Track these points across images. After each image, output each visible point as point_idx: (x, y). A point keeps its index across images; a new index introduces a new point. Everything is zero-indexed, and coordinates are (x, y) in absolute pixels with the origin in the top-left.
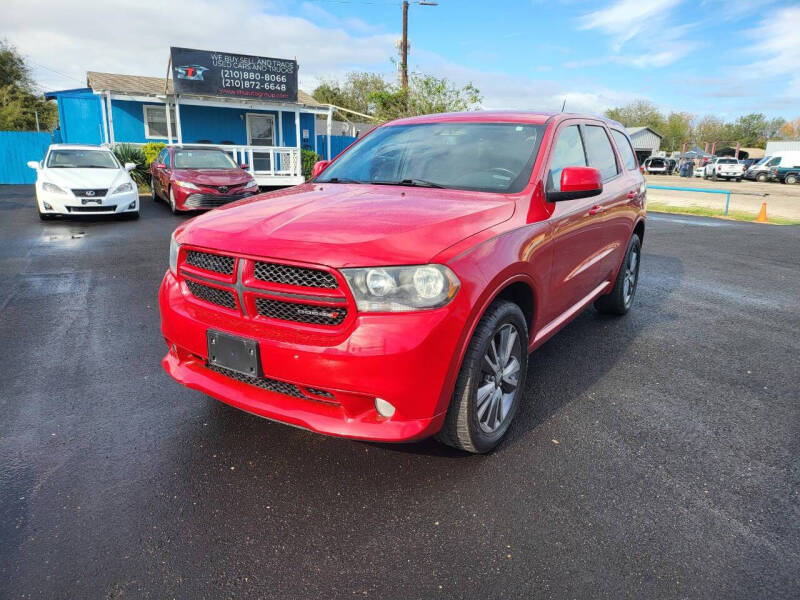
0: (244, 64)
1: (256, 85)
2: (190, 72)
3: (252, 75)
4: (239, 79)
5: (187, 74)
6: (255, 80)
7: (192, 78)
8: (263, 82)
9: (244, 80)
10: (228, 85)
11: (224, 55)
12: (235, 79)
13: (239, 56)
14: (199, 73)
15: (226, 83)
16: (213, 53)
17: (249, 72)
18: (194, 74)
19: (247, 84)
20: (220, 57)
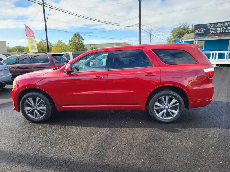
0: (219, 25)
1: (222, 31)
2: (199, 31)
3: (222, 28)
4: (216, 30)
5: (198, 32)
6: (223, 30)
7: (200, 33)
8: (225, 30)
9: (218, 30)
10: (212, 33)
11: (211, 24)
12: (215, 31)
13: (217, 23)
14: (202, 31)
15: (211, 32)
16: (208, 24)
17: (220, 27)
18: (200, 31)
19: (219, 32)
20: (210, 25)
